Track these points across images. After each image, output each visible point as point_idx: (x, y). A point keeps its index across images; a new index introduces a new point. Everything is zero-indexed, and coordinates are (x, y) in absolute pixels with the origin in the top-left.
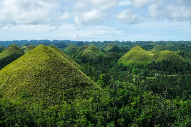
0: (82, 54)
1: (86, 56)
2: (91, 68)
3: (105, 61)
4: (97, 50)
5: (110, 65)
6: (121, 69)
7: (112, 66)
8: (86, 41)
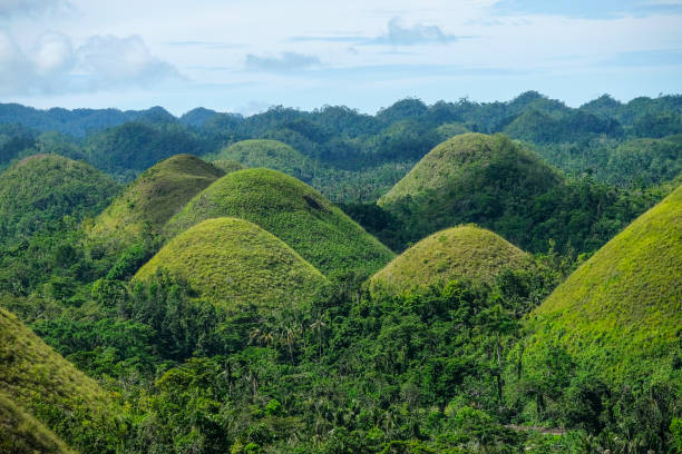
0: (149, 256)
1: (184, 283)
2: (226, 412)
3: (386, 331)
4: (301, 215)
5: (439, 368)
6: (552, 406)
7: (458, 376)
8: (200, 112)
